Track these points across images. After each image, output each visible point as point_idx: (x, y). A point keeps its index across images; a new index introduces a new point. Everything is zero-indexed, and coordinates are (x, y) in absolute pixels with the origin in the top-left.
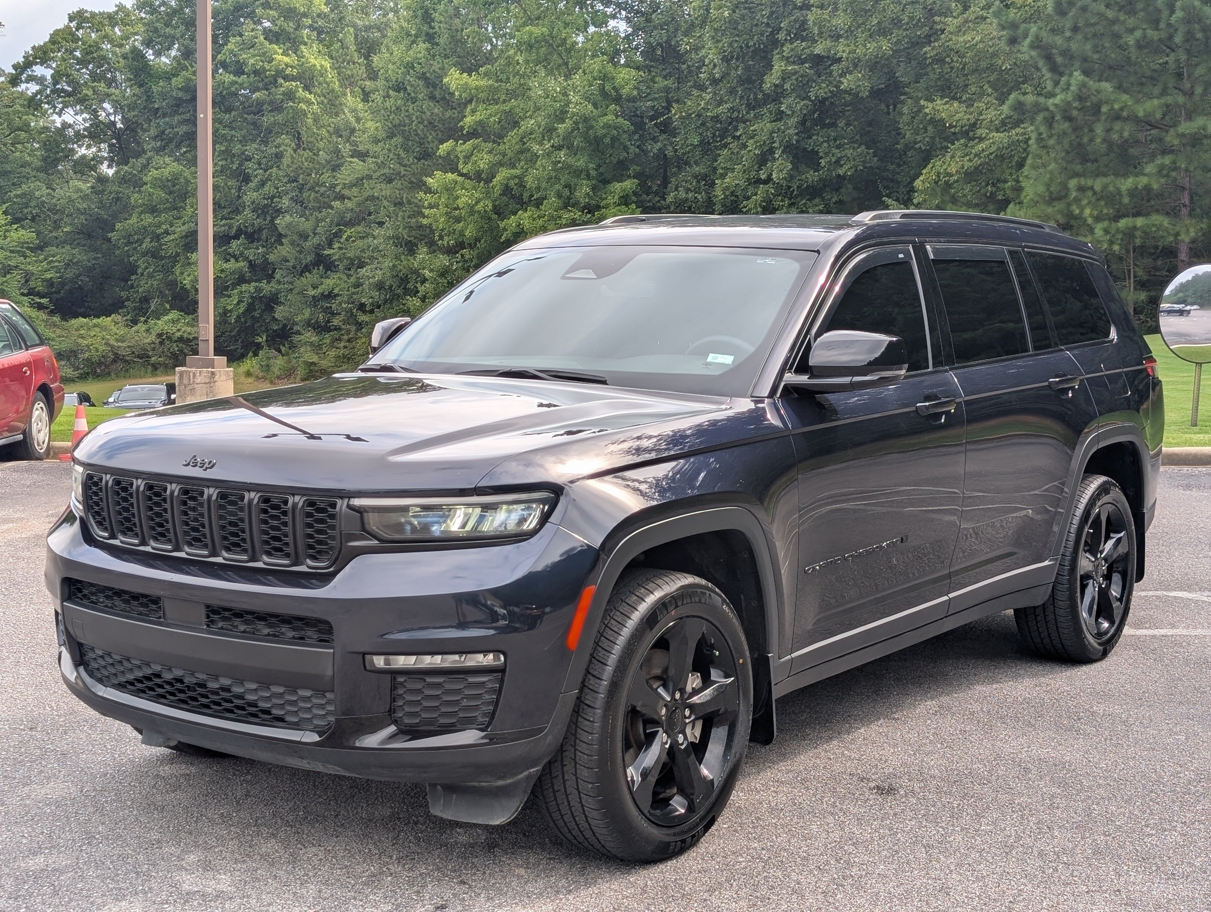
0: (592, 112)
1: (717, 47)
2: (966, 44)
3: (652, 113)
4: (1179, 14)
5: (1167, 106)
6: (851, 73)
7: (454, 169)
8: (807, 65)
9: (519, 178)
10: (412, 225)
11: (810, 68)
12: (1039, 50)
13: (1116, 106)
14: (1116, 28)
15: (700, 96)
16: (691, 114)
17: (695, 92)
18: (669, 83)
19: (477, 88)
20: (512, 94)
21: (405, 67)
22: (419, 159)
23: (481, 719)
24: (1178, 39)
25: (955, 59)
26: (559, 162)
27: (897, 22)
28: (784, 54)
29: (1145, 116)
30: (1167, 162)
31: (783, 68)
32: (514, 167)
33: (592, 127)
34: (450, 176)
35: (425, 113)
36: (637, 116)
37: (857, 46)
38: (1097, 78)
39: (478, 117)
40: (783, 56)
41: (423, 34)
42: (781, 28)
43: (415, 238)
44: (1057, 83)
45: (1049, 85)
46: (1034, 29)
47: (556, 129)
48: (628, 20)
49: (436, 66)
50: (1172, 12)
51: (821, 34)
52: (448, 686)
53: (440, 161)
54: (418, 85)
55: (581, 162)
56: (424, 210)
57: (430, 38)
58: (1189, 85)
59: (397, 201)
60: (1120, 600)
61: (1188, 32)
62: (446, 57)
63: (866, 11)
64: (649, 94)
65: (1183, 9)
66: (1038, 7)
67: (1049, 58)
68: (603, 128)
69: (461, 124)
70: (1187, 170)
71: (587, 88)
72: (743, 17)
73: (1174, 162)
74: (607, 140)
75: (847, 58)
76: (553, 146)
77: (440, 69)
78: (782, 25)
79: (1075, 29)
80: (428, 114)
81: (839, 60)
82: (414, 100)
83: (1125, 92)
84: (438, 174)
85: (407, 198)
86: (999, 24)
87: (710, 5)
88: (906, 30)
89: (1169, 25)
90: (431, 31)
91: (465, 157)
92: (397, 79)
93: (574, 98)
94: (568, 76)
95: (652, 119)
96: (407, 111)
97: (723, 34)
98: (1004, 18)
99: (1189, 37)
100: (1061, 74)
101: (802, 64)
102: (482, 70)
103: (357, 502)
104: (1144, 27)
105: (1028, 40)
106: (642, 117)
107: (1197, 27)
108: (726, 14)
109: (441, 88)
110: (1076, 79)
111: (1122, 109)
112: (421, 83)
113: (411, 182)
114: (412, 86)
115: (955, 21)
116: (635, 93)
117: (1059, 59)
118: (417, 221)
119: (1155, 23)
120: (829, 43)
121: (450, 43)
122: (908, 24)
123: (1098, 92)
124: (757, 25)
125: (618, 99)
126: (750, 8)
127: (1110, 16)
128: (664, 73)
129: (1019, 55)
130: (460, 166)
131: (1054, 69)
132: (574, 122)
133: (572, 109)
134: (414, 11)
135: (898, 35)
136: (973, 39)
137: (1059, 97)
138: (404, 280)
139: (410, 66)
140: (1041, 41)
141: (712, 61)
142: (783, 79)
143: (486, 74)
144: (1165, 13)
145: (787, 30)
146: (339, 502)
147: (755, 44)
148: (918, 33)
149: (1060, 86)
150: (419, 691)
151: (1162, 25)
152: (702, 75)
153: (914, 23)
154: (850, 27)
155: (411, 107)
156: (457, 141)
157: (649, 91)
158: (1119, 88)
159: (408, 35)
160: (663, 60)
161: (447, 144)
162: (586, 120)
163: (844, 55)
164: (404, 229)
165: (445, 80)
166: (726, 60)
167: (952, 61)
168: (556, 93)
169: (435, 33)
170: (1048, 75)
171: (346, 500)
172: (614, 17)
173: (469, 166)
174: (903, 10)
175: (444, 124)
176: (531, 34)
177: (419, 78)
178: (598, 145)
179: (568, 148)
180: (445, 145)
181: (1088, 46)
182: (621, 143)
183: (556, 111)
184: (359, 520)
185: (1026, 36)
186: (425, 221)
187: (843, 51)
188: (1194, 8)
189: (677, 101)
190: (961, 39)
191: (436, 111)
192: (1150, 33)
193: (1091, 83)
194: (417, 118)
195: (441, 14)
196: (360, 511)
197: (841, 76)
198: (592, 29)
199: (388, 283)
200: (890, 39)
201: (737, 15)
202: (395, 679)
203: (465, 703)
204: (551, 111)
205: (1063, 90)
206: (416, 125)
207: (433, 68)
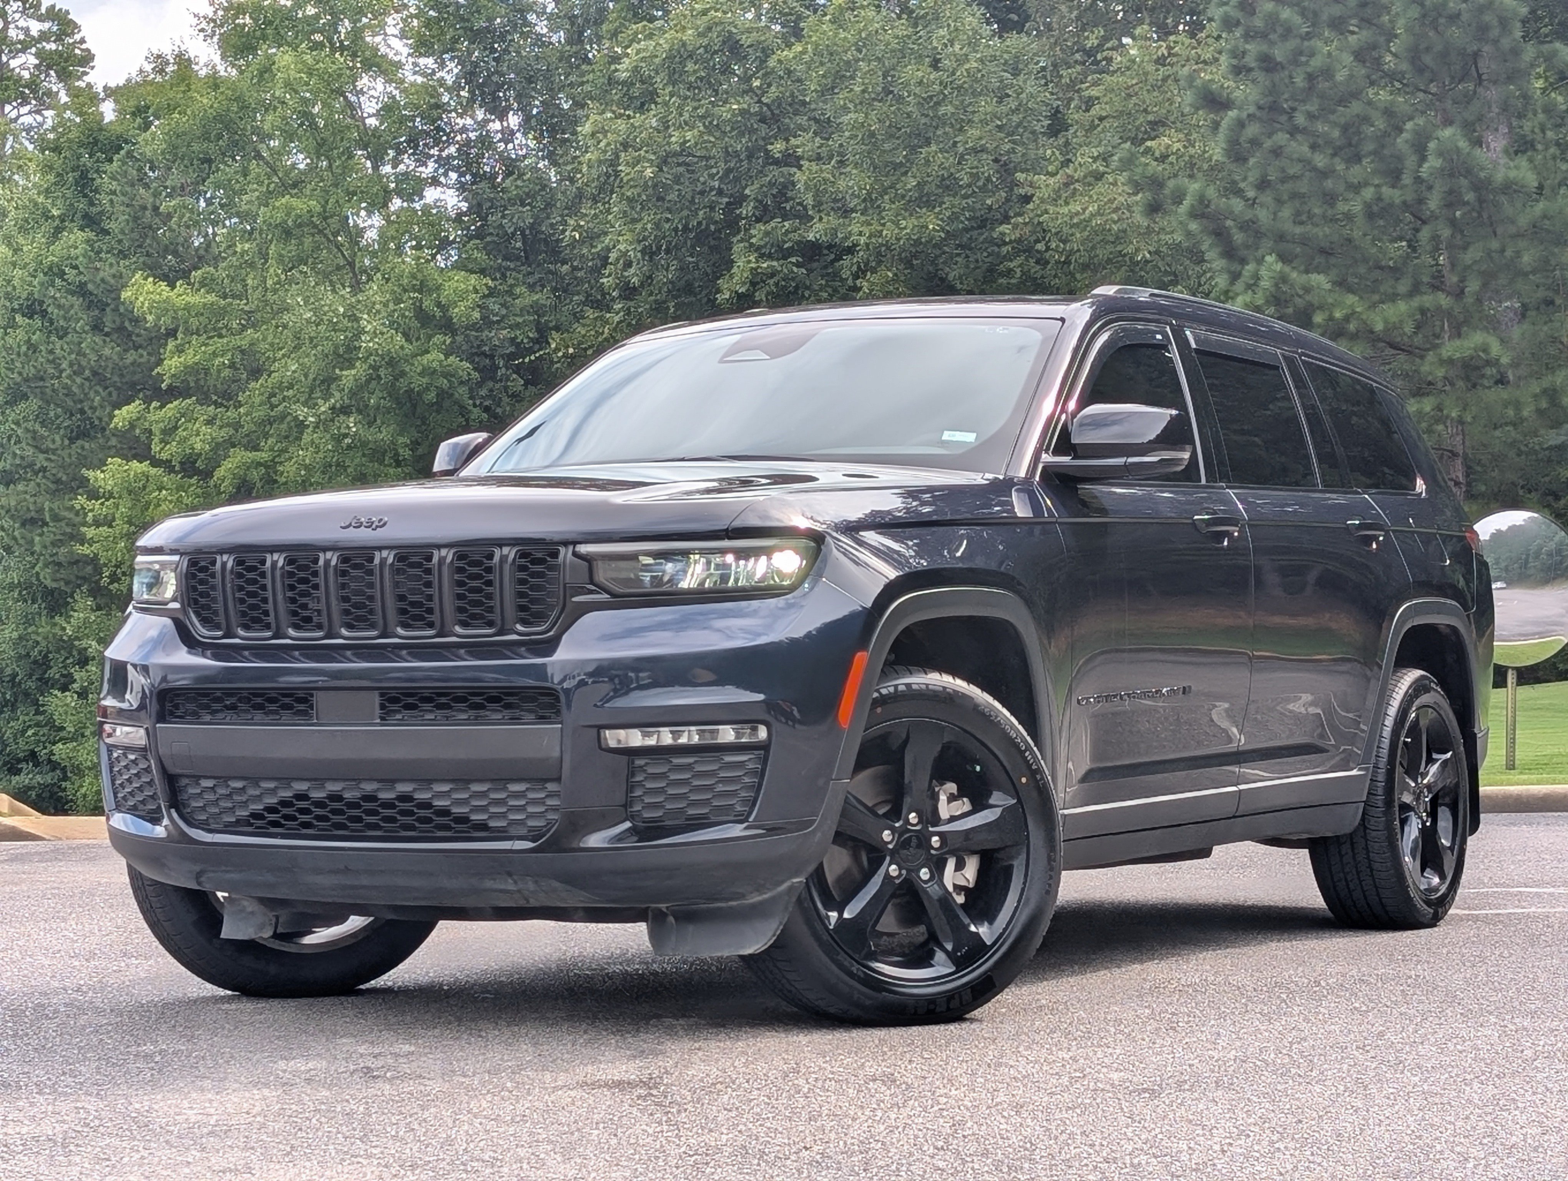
0: (402, 347)
1: (632, 231)
2: (1071, 218)
3: (512, 349)
4: (1433, 162)
5: (1423, 311)
6: (874, 271)
7: (142, 454)
8: (793, 260)
9: (267, 467)
10: (62, 559)
11: (798, 265)
12: (1205, 221)
13: (1338, 315)
14: (1329, 184)
15: (601, 318)
16: (586, 349)
17: (591, 314)
18: (542, 297)
19: (187, 308)
20: (251, 321)
21: (45, 274)
22: (72, 440)
23: (739, 809)
24: (1434, 203)
25: (1053, 245)
26: (346, 436)
27: (948, 184)
28: (753, 240)
29: (1386, 330)
30: (1428, 409)
31: (753, 265)
32: (256, 448)
33: (403, 374)
34: (137, 467)
35: (85, 355)
36: (484, 354)
37: (884, 225)
38: (1302, 268)
39: (190, 357)
40: (751, 245)
41: (79, 215)
42: (745, 198)
43: (67, 583)
44: (1235, 277)
45: (1221, 281)
46: (1194, 187)
47: (339, 378)
48: (461, 188)
49: (106, 272)
50: (1423, 159)
51: (818, 205)
52: (699, 768)
53: (113, 442)
54: (72, 306)
55: (384, 435)
56: (84, 529)
57: (91, 222)
58: (1455, 279)
59: (29, 516)
60: (1451, 848)
61: (1451, 192)
62: (123, 254)
63: (896, 166)
64: (503, 317)
65: (1440, 154)
66: (1191, 157)
67: (1220, 234)
68: (422, 374)
69: (159, 369)
70: (1461, 421)
71: (391, 306)
72: (677, 180)
73: (1439, 408)
74: (431, 396)
75: (867, 245)
76: (333, 408)
77: (114, 276)
78: (747, 192)
79: (1263, 185)
80: (93, 357)
81: (851, 250)
82: (62, 334)
83: (1351, 290)
84: (114, 463)
85: (51, 510)
86: (1130, 181)
87: (618, 157)
88: (965, 197)
89: (1418, 180)
90: (94, 210)
91: (164, 432)
92: (31, 294)
93: (367, 323)
94: (357, 287)
95: (511, 357)
96: (51, 352)
97: (642, 209)
98: (1139, 170)
99: (1452, 200)
100: (1243, 261)
101: (785, 258)
102: (196, 275)
103: (583, 549)
104: (1377, 182)
105: (1184, 208)
106: (492, 357)
107: (1464, 182)
108: (649, 172)
109: (116, 310)
110: (1269, 270)
111: (1347, 319)
112: (77, 301)
113: (58, 481)
114: (59, 307)
115: (1051, 181)
116: (476, 315)
117: (1238, 237)
118: (71, 553)
119: (1394, 176)
120: (833, 220)
121: (132, 231)
122: (969, 185)
123: (1307, 290)
124: (702, 193)
125: (448, 326)
126: (688, 165)
127: (1320, 165)
128: (531, 280)
129: (1162, 237)
130: (155, 448)
131: (1230, 253)
132: (371, 367)
133: (366, 343)
134: (59, 175)
135: (953, 206)
136: (1084, 210)
137: (1240, 299)
138: (44, 663)
139: (55, 272)
140: (1207, 206)
141: (625, 254)
142: (753, 284)
143: (203, 284)
144: (1411, 161)
145: (756, 199)
146: (562, 550)
147: (700, 223)
148: (989, 202)
149: (1242, 279)
150: (662, 776)
151: (1407, 179)
152: (605, 280)
153: (980, 183)
154: (869, 193)
155: (58, 346)
156: (147, 401)
157: (504, 312)
158: (1342, 284)
159: (47, 218)
160: (527, 258)
161: (131, 407)
162: (392, 362)
163: (863, 240)
164: (46, 566)
165: (126, 295)
166: (650, 253)
167: (1048, 249)
168: (337, 316)
169: (101, 213)
170: (1219, 263)
171: (571, 548)
172: (435, 182)
173: (173, 447)
174: (959, 163)
175: (122, 376)
176: (289, 210)
177: (73, 293)
178: (414, 406)
179: (359, 412)
180: (125, 409)
181: (1286, 212)
182: (456, 402)
183: (336, 347)
184: (586, 570)
185: (1178, 199)
186: (85, 550)
187: (860, 234)
188: (1458, 150)
189: (557, 328)
190: (1065, 210)
191: (107, 352)
192: (1386, 191)
193: (1294, 275)
194: (71, 365)
195: (113, 178)
196: (588, 559)
197: (856, 277)
198: (396, 203)
199: (8, 671)
200: (940, 213)
201: (666, 177)
202: (633, 763)
203: (720, 788)
204: (328, 347)
205: (1249, 287)
206: (69, 377)
207: (101, 274)
